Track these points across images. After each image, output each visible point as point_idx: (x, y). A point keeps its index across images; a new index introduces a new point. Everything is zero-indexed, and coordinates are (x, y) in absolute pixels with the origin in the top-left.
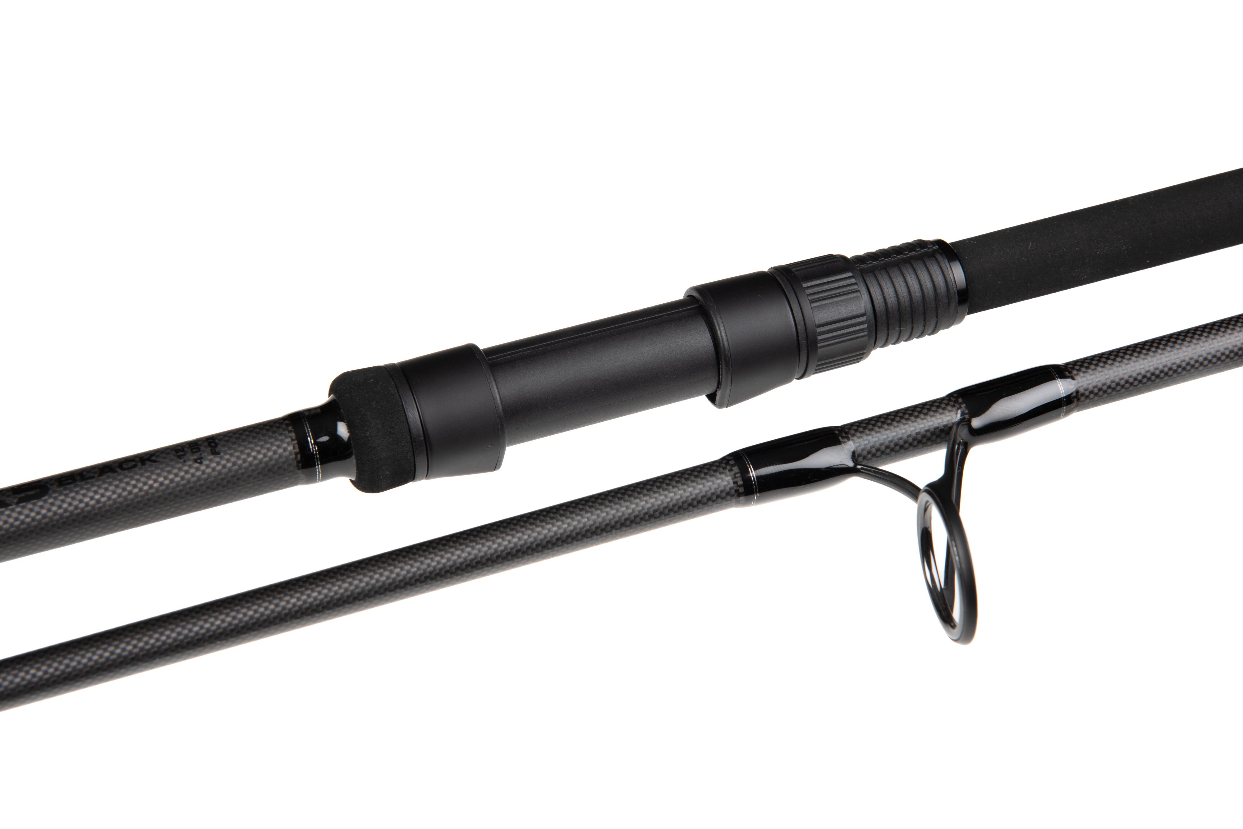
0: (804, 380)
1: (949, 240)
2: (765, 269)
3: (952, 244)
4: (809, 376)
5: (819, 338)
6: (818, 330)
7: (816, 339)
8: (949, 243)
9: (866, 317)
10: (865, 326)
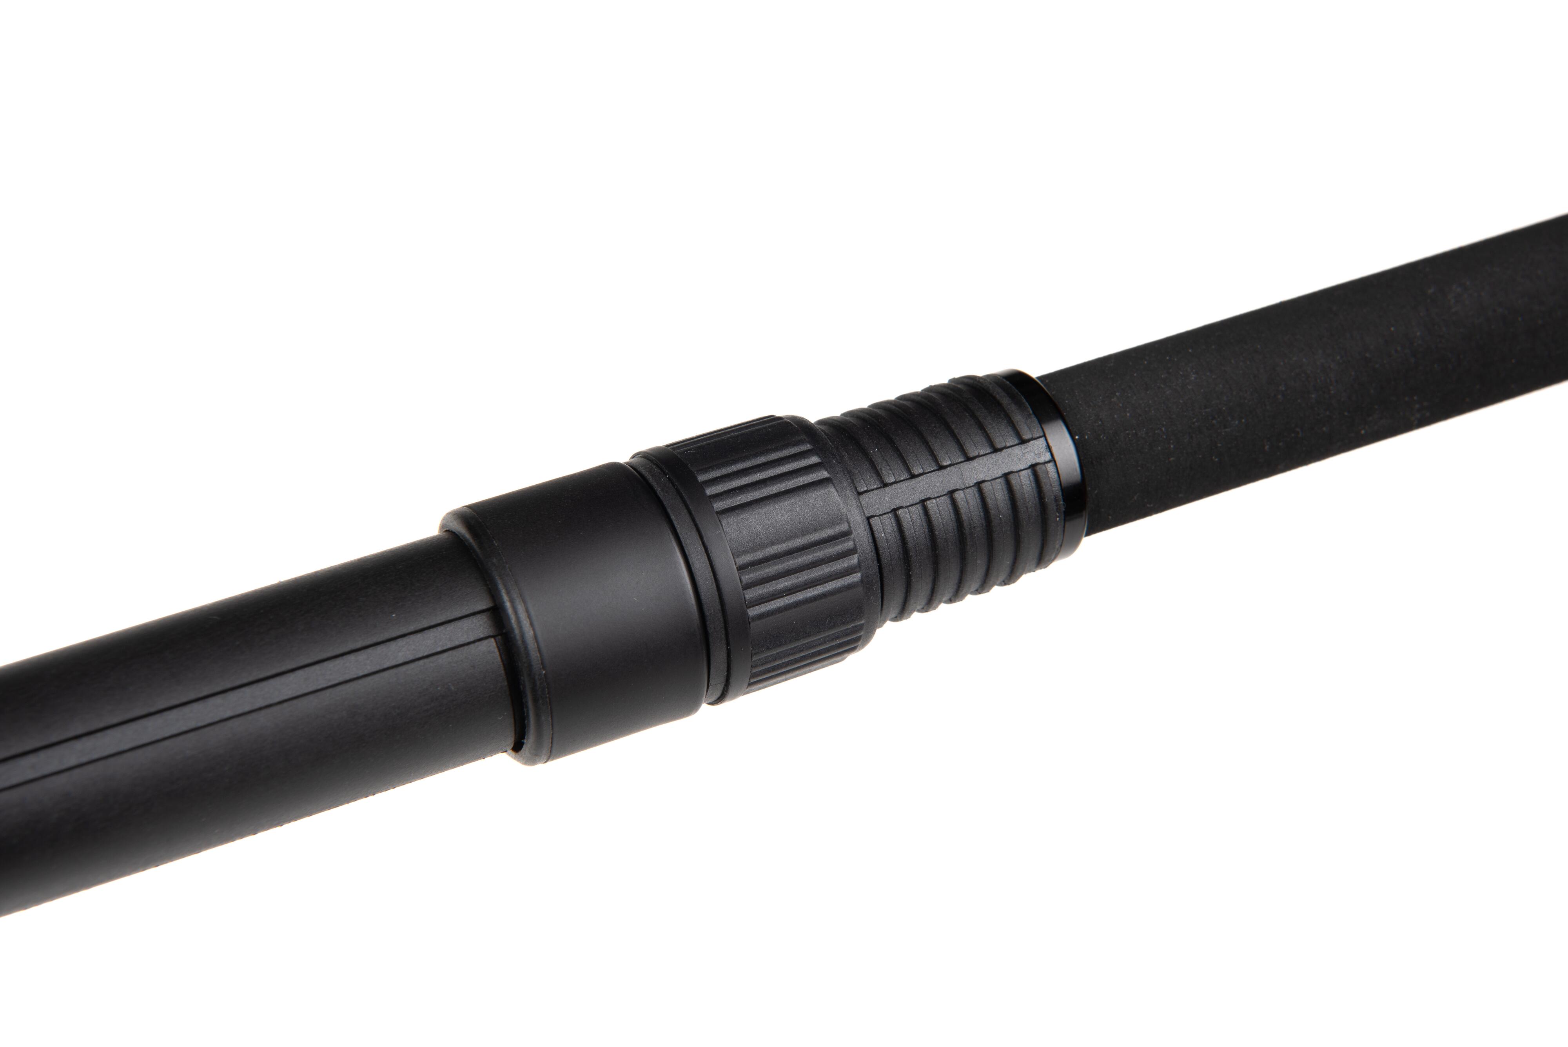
0: (727, 706)
1: (1035, 372)
2: (623, 457)
3: (1043, 378)
4: (736, 695)
5: (753, 612)
6: (750, 594)
7: (745, 614)
8: (1039, 378)
9: (856, 555)
10: (856, 577)
